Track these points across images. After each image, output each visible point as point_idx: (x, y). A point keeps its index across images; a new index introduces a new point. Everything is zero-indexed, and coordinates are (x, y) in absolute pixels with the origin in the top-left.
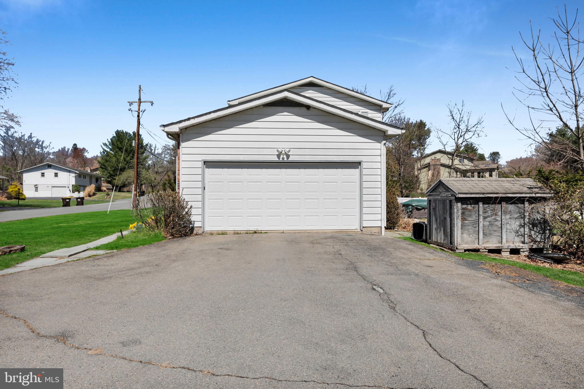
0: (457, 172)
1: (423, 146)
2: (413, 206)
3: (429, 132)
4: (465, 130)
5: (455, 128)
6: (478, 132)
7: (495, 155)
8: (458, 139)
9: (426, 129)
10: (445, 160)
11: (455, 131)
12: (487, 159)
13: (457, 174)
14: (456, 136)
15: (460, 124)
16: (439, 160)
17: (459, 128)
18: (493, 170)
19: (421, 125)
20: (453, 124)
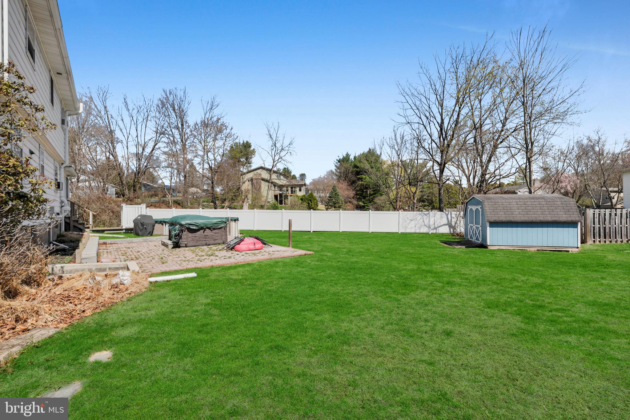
0: (275, 186)
1: (249, 164)
2: (181, 225)
3: (253, 152)
4: (280, 148)
5: (272, 146)
6: (291, 151)
7: (303, 176)
8: (275, 156)
9: (251, 149)
10: (265, 175)
11: (272, 148)
12: (298, 179)
13: (275, 188)
14: (273, 152)
15: (276, 142)
16: (260, 174)
17: (275, 146)
18: (302, 185)
19: (247, 145)
20: (271, 143)
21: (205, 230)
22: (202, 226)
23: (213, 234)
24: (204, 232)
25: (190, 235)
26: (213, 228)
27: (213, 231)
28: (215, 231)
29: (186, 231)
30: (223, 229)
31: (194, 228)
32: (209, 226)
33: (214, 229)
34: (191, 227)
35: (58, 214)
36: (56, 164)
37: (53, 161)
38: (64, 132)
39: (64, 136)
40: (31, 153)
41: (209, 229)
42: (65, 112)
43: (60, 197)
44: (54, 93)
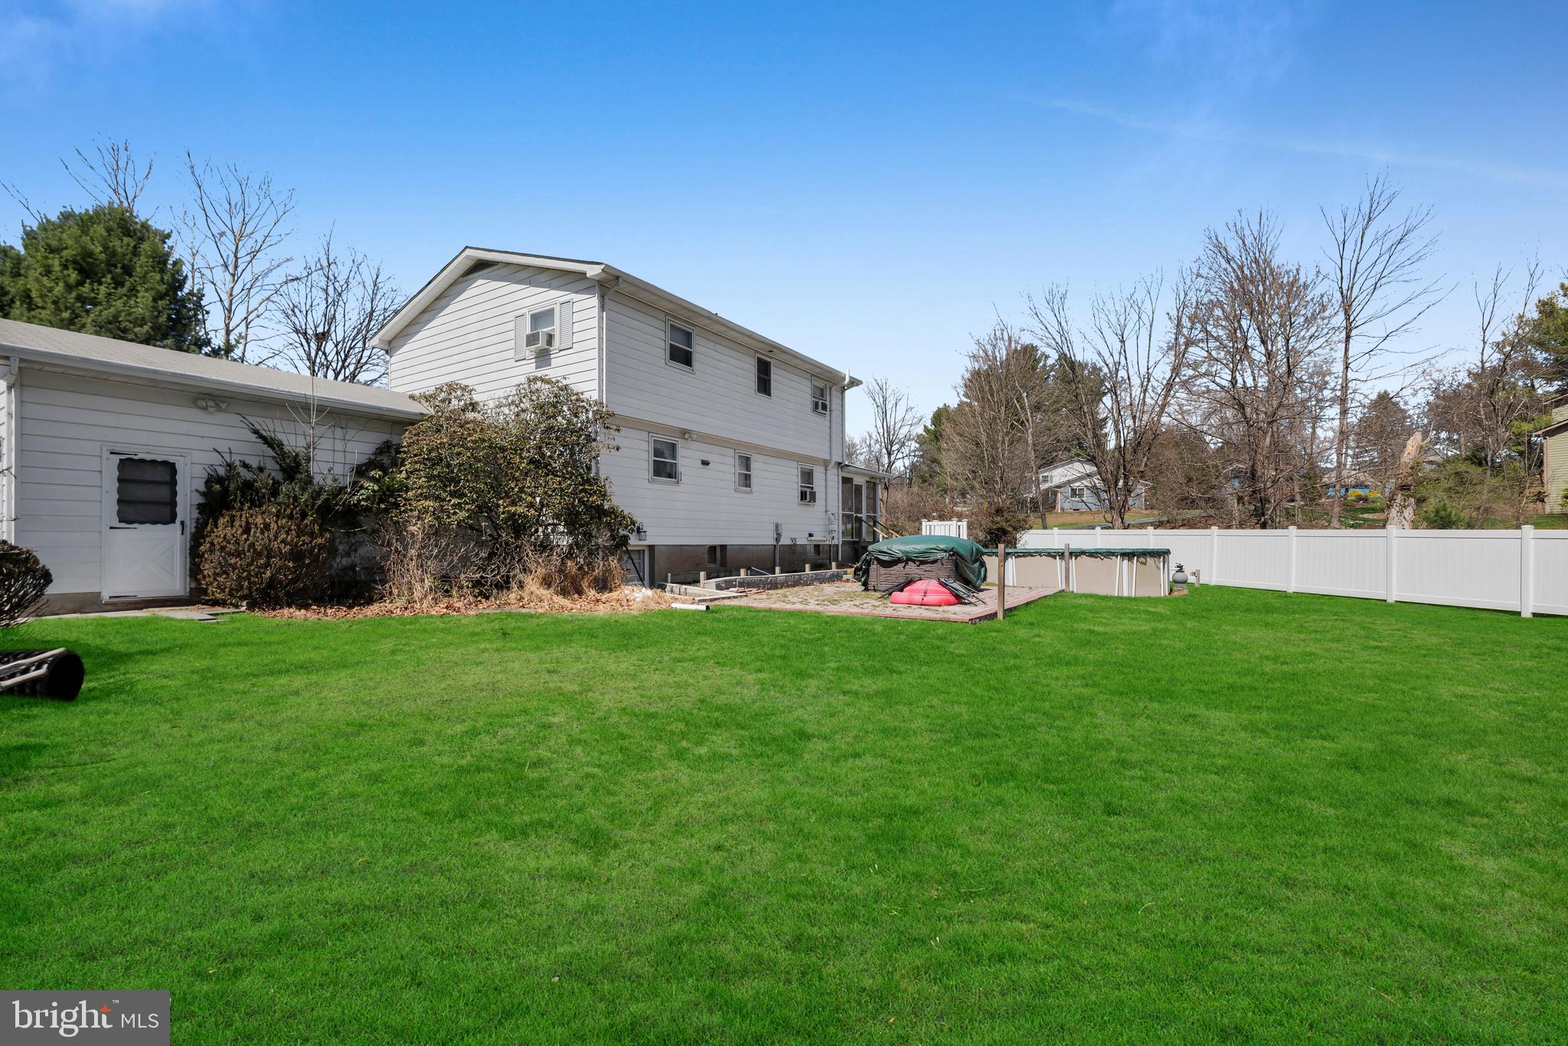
21: (907, 563)
22: (900, 555)
23: (922, 572)
24: (904, 567)
25: (882, 570)
26: (920, 561)
27: (921, 567)
28: (925, 567)
29: (875, 563)
30: (939, 563)
31: (886, 558)
32: (912, 556)
33: (922, 563)
34: (881, 557)
35: (811, 535)
36: (808, 466)
37: (794, 464)
38: (828, 419)
39: (828, 424)
40: (705, 463)
41: (914, 561)
42: (830, 389)
43: (826, 511)
44: (773, 377)
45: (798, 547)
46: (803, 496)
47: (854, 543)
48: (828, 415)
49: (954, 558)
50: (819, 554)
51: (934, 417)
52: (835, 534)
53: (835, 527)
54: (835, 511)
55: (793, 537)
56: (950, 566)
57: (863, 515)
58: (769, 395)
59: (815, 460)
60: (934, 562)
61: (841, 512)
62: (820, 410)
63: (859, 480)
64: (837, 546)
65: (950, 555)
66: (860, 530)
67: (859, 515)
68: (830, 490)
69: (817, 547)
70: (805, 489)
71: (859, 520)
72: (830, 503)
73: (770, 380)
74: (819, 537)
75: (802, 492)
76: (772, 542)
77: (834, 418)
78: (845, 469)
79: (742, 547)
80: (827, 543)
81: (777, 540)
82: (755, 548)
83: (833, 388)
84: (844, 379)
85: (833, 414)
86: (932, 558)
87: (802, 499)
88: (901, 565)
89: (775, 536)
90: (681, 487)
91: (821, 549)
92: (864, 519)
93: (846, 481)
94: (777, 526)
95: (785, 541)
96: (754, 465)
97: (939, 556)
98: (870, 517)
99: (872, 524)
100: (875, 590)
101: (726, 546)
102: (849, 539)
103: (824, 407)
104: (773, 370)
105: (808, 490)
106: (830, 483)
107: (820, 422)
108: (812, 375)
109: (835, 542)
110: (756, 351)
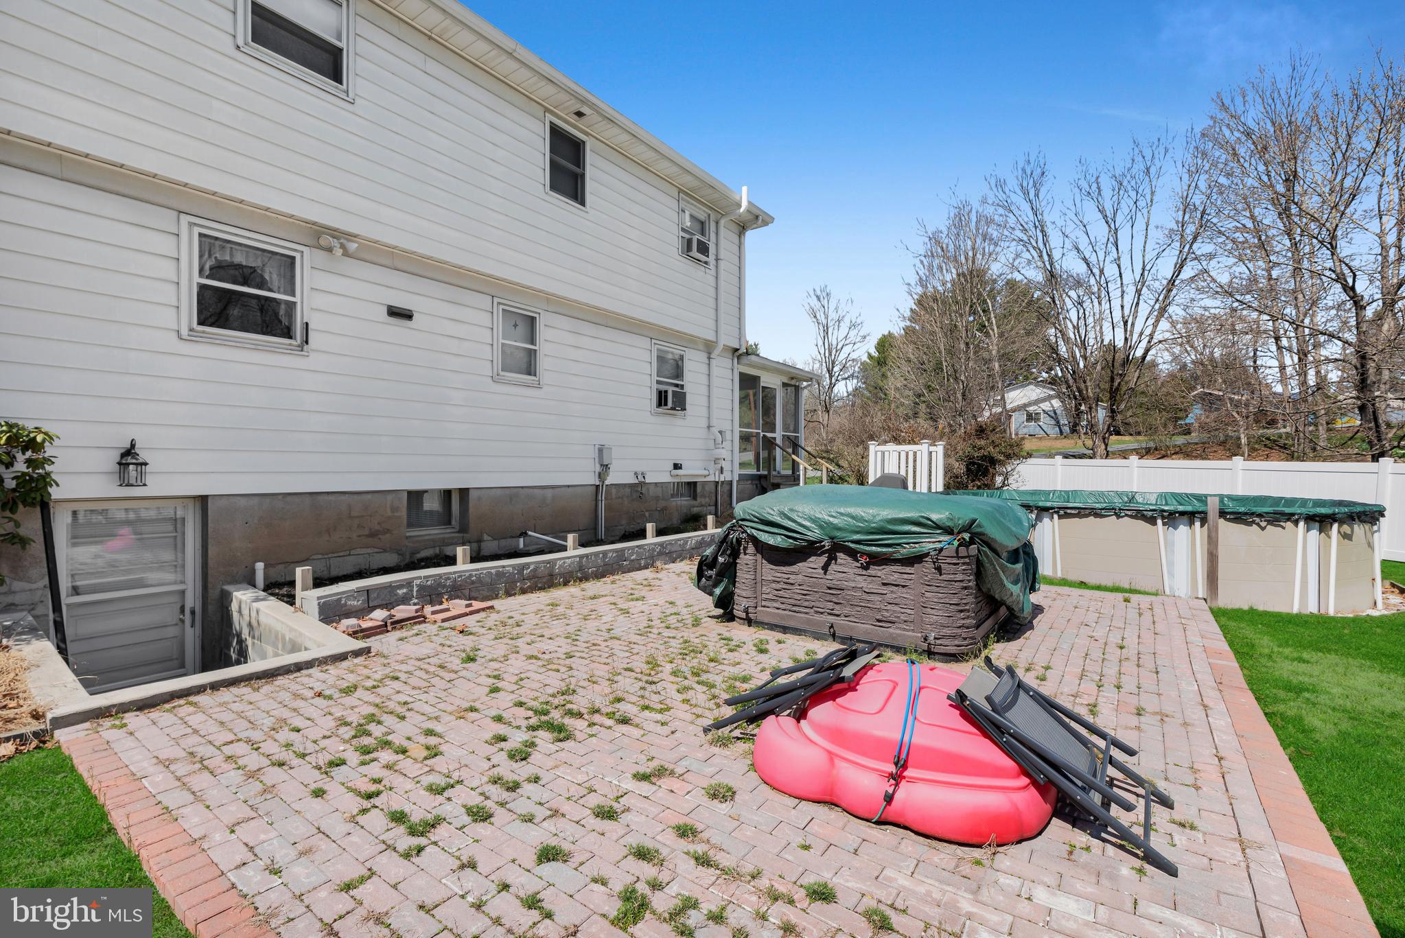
21: (832, 558)
22: (815, 534)
23: (874, 587)
24: (825, 568)
25: (769, 571)
26: (873, 555)
27: (874, 570)
28: (882, 572)
30: (928, 566)
32: (849, 538)
33: (877, 560)
34: (764, 537)
35: (677, 466)
36: (674, 351)
37: (645, 342)
38: (713, 272)
39: (712, 280)
40: (398, 314)
41: (853, 554)
42: (717, 223)
43: (709, 427)
44: (590, 172)
45: (652, 488)
46: (662, 399)
47: (760, 477)
48: (712, 266)
49: (973, 549)
50: (695, 498)
51: (878, 344)
52: (726, 466)
53: (724, 453)
54: (726, 426)
55: (639, 470)
56: (962, 574)
57: (778, 435)
58: (583, 203)
59: (690, 341)
60: (915, 560)
61: (737, 430)
62: (695, 253)
63: (768, 380)
64: (731, 483)
65: (963, 543)
66: (770, 460)
67: (769, 435)
68: (715, 392)
69: (692, 486)
70: (663, 388)
71: (770, 444)
72: (716, 413)
73: (583, 176)
74: (694, 470)
75: (660, 393)
76: (592, 480)
77: (722, 274)
78: (745, 360)
79: (512, 494)
80: (711, 478)
81: (602, 476)
82: (549, 493)
83: (722, 222)
84: (740, 206)
85: (722, 264)
86: (905, 551)
87: (660, 405)
88: (817, 562)
89: (598, 469)
90: (313, 360)
91: (699, 489)
92: (779, 441)
93: (748, 382)
94: (601, 451)
95: (620, 475)
96: (543, 333)
97: (928, 544)
98: (788, 437)
99: (790, 450)
100: (749, 622)
101: (467, 490)
102: (752, 471)
103: (703, 249)
104: (590, 158)
105: (670, 389)
106: (716, 382)
107: (698, 277)
108: (680, 191)
109: (726, 476)
110: (547, 110)
